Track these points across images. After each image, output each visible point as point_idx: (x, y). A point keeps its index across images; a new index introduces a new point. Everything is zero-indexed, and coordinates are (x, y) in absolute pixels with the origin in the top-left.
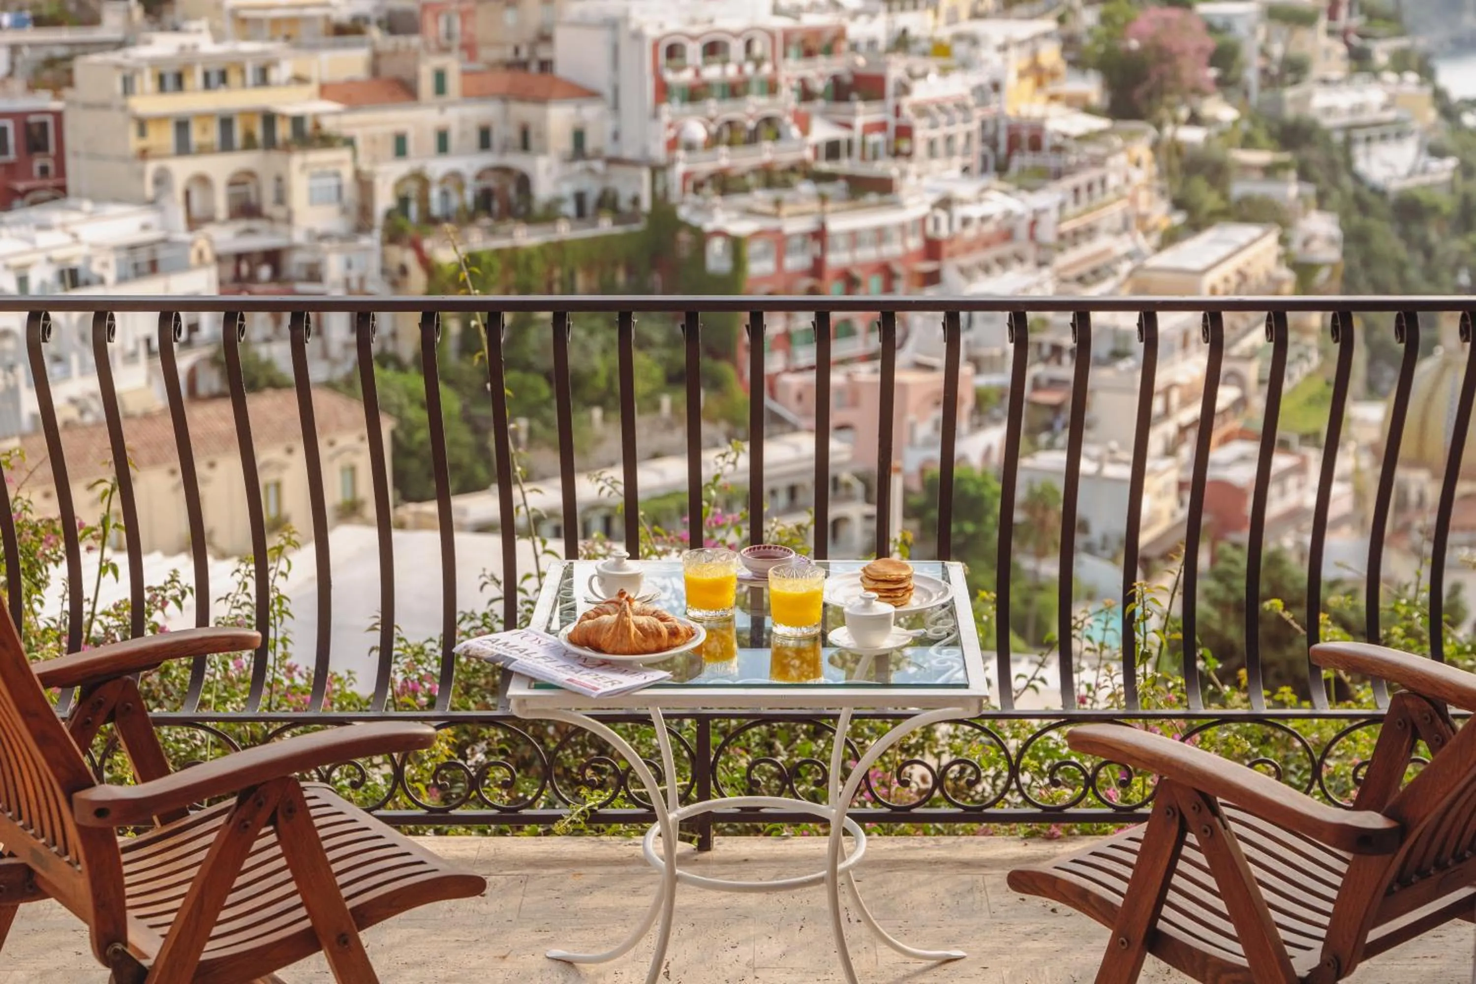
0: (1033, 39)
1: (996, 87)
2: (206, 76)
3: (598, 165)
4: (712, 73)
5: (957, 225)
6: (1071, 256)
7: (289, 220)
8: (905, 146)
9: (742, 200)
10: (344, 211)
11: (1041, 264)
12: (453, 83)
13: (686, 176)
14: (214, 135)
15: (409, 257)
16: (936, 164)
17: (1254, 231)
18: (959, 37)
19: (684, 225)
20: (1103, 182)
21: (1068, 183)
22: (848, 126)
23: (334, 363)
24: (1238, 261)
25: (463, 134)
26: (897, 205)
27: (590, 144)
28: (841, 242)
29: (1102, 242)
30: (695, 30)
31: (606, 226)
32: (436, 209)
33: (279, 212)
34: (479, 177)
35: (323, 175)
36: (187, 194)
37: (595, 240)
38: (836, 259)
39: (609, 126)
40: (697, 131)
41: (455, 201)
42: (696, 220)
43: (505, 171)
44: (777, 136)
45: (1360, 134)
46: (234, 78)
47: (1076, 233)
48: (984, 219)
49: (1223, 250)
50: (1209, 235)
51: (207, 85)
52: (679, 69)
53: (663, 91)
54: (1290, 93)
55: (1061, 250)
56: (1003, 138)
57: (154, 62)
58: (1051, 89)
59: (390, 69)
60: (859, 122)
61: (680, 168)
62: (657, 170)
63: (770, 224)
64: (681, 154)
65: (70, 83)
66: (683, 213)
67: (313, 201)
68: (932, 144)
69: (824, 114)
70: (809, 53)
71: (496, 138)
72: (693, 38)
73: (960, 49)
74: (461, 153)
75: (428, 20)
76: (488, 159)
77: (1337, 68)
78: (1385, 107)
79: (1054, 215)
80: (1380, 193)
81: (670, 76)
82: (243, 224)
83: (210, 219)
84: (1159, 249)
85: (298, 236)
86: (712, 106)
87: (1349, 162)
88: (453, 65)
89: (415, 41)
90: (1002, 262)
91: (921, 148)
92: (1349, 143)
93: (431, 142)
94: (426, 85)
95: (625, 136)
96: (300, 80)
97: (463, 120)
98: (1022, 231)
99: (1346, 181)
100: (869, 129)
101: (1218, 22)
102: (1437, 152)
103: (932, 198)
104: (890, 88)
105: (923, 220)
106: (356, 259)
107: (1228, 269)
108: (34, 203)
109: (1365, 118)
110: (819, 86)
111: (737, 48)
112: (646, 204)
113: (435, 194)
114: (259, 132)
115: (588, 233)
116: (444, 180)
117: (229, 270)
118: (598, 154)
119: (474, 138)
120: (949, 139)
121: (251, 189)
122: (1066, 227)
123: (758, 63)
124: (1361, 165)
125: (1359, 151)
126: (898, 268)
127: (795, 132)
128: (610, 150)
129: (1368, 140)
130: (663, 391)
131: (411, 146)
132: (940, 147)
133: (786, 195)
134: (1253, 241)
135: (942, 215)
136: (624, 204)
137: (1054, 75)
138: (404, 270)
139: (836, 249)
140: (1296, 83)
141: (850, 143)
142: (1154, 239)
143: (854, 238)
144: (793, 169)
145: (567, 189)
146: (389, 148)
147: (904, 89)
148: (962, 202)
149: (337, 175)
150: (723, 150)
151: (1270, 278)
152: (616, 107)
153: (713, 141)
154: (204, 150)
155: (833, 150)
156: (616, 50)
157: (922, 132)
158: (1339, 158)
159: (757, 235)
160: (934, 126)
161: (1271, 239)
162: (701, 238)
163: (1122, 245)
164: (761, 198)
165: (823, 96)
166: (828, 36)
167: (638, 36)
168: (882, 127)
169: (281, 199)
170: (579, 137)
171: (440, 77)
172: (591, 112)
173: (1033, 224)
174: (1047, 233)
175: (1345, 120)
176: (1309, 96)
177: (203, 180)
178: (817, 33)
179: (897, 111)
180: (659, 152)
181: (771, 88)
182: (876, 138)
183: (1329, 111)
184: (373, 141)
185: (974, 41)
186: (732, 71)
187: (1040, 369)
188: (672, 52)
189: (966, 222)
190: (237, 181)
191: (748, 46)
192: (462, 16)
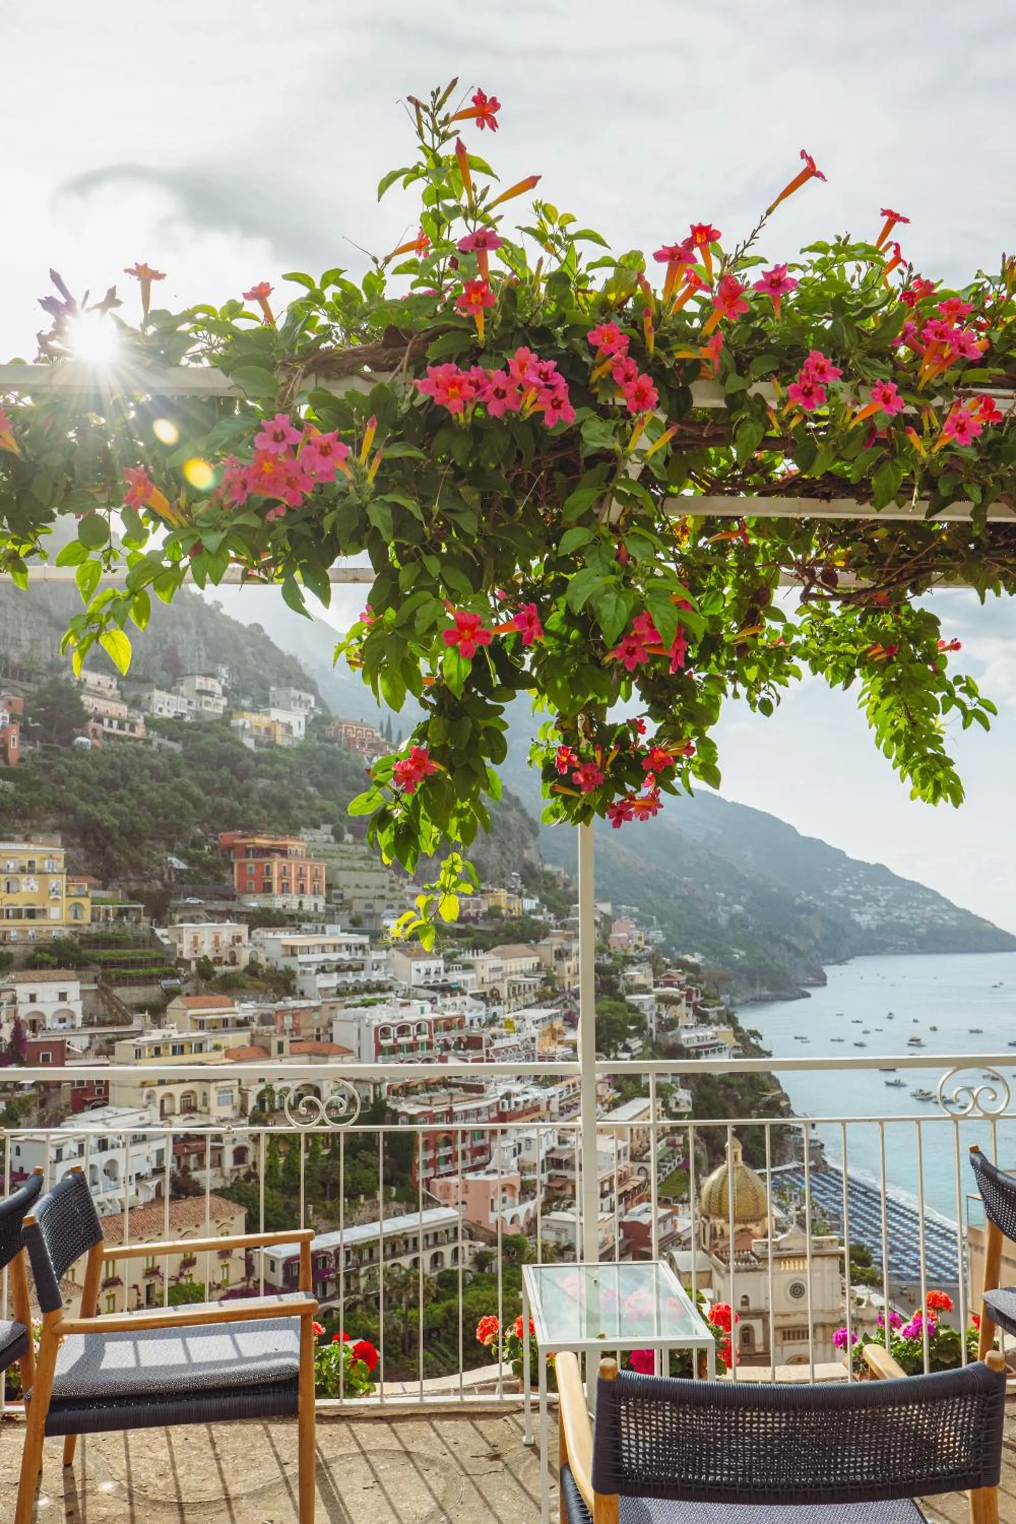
0: (550, 1017)
1: (533, 1040)
2: (174, 1048)
4: (402, 1040)
5: (513, 1105)
7: (208, 1113)
9: (414, 1098)
10: (234, 1108)
11: (553, 1121)
12: (287, 1047)
13: (389, 1087)
17: (651, 1100)
18: (517, 1018)
19: (389, 1107)
21: (564, 1083)
23: (226, 1179)
24: (644, 1115)
26: (485, 1097)
28: (460, 1116)
30: (395, 1021)
32: (277, 1103)
33: (204, 1109)
35: (224, 1093)
36: (162, 1102)
41: (286, 1101)
42: (393, 1107)
43: (310, 1086)
46: (186, 1049)
47: (567, 1106)
48: (526, 1102)
49: (635, 1111)
50: (632, 1103)
51: (174, 1053)
52: (387, 1039)
53: (379, 1049)
54: (671, 1034)
55: (562, 1114)
57: (150, 1044)
58: (559, 1038)
59: (259, 1041)
60: (471, 1059)
61: (387, 1084)
62: (377, 1085)
63: (427, 1109)
65: (113, 1053)
66: (389, 1104)
67: (220, 1104)
69: (455, 1055)
70: (448, 1029)
72: (394, 1025)
73: (517, 1024)
75: (279, 1019)
77: (691, 1020)
79: (557, 1099)
81: (383, 1042)
82: (188, 1116)
83: (172, 1114)
84: (608, 1111)
85: (212, 1121)
86: (401, 1055)
88: (286, 1039)
89: (272, 1028)
94: (274, 1048)
96: (217, 1048)
101: (636, 1004)
102: (737, 1056)
103: (501, 1095)
104: (485, 1043)
105: (497, 1104)
108: (94, 1108)
109: (705, 1042)
110: (452, 1043)
111: (413, 1030)
112: (372, 1100)
113: (277, 1098)
116: (281, 1092)
121: (192, 1099)
122: (562, 1104)
123: (423, 1035)
129: (707, 1052)
133: (435, 1094)
134: (650, 1105)
135: (506, 1101)
137: (560, 1032)
139: (457, 1118)
140: (673, 1029)
142: (607, 1107)
143: (466, 1114)
144: (438, 1083)
147: (491, 1043)
148: (515, 1095)
149: (230, 1092)
152: (360, 1057)
154: (172, 1082)
156: (360, 1033)
157: (498, 1062)
159: (422, 1114)
162: (397, 1116)
164: (424, 1096)
165: (454, 1047)
166: (457, 1021)
167: (366, 1025)
168: (483, 1060)
169: (205, 1104)
171: (280, 1045)
172: (348, 1061)
173: (549, 1103)
174: (555, 1107)
175: (696, 1042)
176: (679, 1035)
177: (171, 1096)
178: (450, 1019)
179: (487, 1053)
180: (377, 1077)
181: (430, 1046)
183: (688, 1040)
185: (523, 1019)
186: (411, 1039)
187: (552, 1171)
188: (384, 1031)
189: (517, 1104)
190: (186, 1095)
191: (419, 1028)
192: (294, 1016)
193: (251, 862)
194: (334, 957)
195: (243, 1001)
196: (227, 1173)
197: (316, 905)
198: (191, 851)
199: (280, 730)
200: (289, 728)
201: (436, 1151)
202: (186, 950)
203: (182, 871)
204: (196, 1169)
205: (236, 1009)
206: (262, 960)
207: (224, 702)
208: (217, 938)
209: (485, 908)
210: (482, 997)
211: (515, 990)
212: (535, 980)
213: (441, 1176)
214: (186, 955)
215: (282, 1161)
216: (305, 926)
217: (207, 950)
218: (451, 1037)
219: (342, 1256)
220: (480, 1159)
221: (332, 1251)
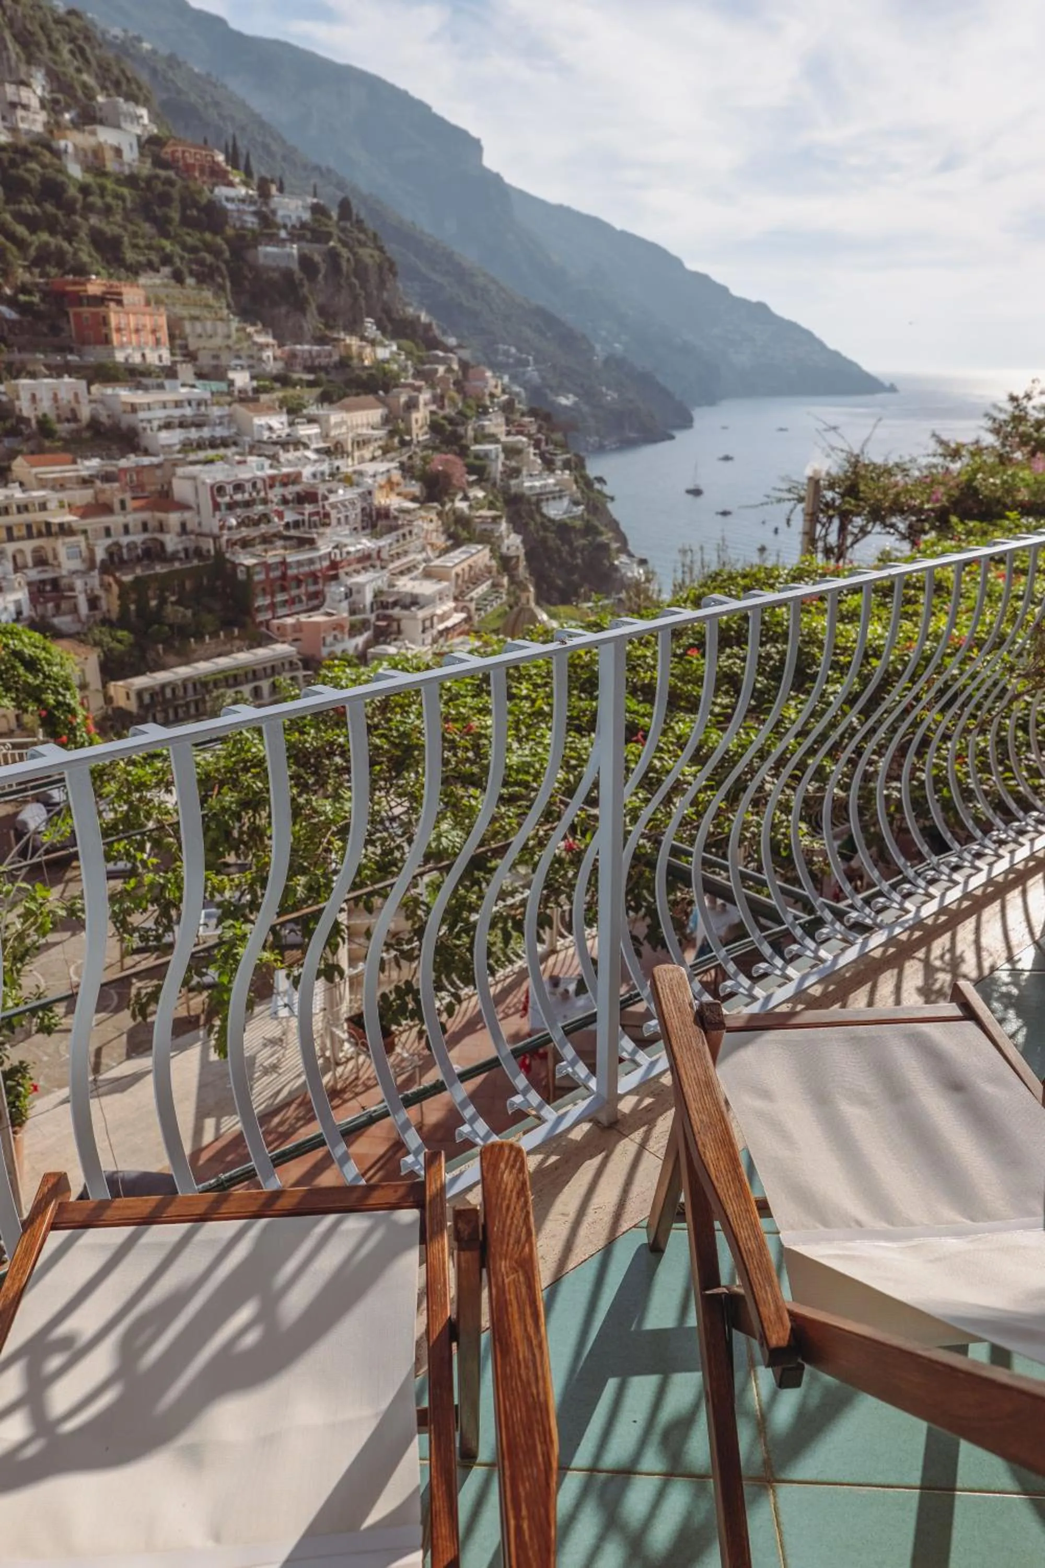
0: (388, 471)
1: (370, 493)
2: (19, 508)
3: (193, 537)
4: (238, 497)
5: (344, 555)
6: (397, 563)
7: (59, 566)
8: (327, 521)
9: (252, 550)
10: (84, 561)
11: (383, 568)
12: (129, 504)
13: (228, 541)
14: (24, 532)
15: (111, 580)
16: (339, 529)
17: (480, 547)
18: (355, 472)
19: (228, 561)
20: (410, 532)
21: (396, 533)
22: (303, 514)
24: (470, 561)
25: (135, 526)
26: (317, 549)
27: (189, 527)
28: (294, 565)
29: (411, 557)
30: (230, 479)
31: (195, 562)
32: (125, 557)
33: (55, 563)
34: (143, 543)
35: (72, 547)
36: (14, 558)
37: (192, 568)
38: (292, 572)
39: (197, 520)
40: (233, 522)
41: (134, 554)
42: (233, 559)
43: (155, 540)
44: (269, 521)
45: (544, 497)
46: (31, 508)
47: (398, 554)
48: (357, 551)
49: (464, 556)
50: (462, 549)
51: (19, 512)
52: (223, 496)
53: (216, 506)
54: (513, 482)
55: (392, 561)
56: (374, 513)
58: (396, 491)
59: (102, 498)
60: (307, 512)
61: (225, 538)
62: (216, 538)
63: (263, 559)
64: (225, 532)
66: (228, 556)
67: (69, 558)
68: (339, 519)
69: (292, 510)
70: (285, 485)
71: (150, 526)
72: (229, 483)
73: (355, 477)
74: (134, 534)
75: (122, 476)
76: (146, 536)
77: (537, 470)
78: (555, 485)
79: (388, 547)
80: (552, 521)
81: (219, 499)
82: (40, 569)
83: (26, 567)
84: (439, 557)
85: (64, 572)
86: (239, 511)
87: (539, 509)
88: (129, 497)
89: (116, 485)
90: (365, 569)
91: (334, 521)
92: (538, 502)
93: (122, 530)
94: (117, 506)
95: (204, 523)
96: (60, 508)
97: (134, 520)
98: (374, 555)
99: (538, 518)
100: (311, 515)
101: (482, 454)
102: (576, 503)
103: (332, 545)
104: (320, 497)
105: (330, 553)
106: (88, 580)
107: (465, 565)
109: (548, 489)
110: (290, 497)
111: (248, 486)
112: (212, 552)
113: (125, 551)
114: (44, 529)
115: (188, 566)
116: (128, 545)
117: (35, 589)
118: (192, 532)
119: (140, 527)
120: (347, 517)
121: (43, 553)
122: (392, 552)
123: (258, 493)
124: (545, 510)
125: (543, 504)
126: (319, 574)
127: (276, 519)
128: (198, 530)
129: (547, 499)
130: (221, 629)
131: (112, 532)
132: (343, 520)
133: (270, 547)
134: (479, 551)
135: (337, 551)
136: (205, 553)
137: (398, 484)
138: (110, 585)
139: (291, 567)
140: (517, 477)
141: (303, 521)
142: (437, 554)
143: (299, 564)
144: (275, 535)
145: (180, 547)
146: (103, 533)
147: (325, 498)
148: (346, 546)
149: (78, 546)
150: (243, 529)
151: (486, 566)
152: (199, 513)
153: (240, 525)
154: (20, 539)
155: (297, 525)
156: (196, 489)
157: (334, 514)
158: (534, 507)
159: (255, 565)
160: (339, 512)
161: (487, 551)
162: (235, 566)
163: (420, 557)
164: (259, 548)
165: (293, 501)
166: (292, 478)
167: (204, 483)
168: (317, 513)
169: (56, 557)
170: (183, 525)
171: (123, 502)
172: (187, 515)
173: (379, 552)
174: (384, 555)
175: (538, 491)
176: (522, 482)
177: (21, 551)
178: (288, 475)
179: (324, 507)
180: (216, 531)
181: (265, 501)
182: (316, 518)
183: (531, 488)
184: (95, 530)
185: (361, 474)
186: (246, 496)
187: (380, 611)
188: (220, 489)
189: (348, 553)
190: (36, 551)
191: (254, 485)
192: (138, 473)
193: (86, 311)
194: (177, 413)
195: (86, 458)
196: (83, 618)
197: (160, 358)
198: (22, 298)
199: (109, 155)
200: (118, 152)
201: (273, 596)
202: (25, 408)
203: (13, 321)
204: (54, 616)
205: (79, 467)
206: (104, 418)
207: (42, 117)
208: (55, 395)
209: (336, 358)
210: (327, 452)
211: (361, 443)
212: (381, 433)
213: (279, 618)
214: (25, 413)
215: (133, 607)
216: (145, 381)
217: (46, 406)
218: (290, 491)
219: (190, 687)
220: (315, 602)
221: (179, 683)
